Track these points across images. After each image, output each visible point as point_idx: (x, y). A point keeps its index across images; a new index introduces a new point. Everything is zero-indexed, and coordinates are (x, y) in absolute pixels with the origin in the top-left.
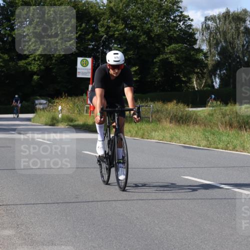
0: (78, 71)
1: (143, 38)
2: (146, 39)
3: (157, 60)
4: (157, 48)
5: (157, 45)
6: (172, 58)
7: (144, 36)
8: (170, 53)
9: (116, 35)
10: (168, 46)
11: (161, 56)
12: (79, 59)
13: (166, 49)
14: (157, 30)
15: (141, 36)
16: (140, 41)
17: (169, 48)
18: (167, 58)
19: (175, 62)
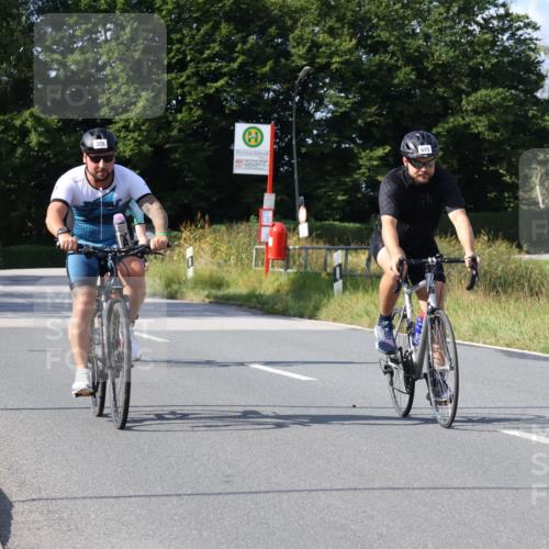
0: (236, 157)
1: (405, 74)
2: (413, 77)
3: (440, 130)
4: (441, 98)
5: (440, 90)
6: (480, 126)
7: (408, 69)
8: (475, 112)
9: (334, 66)
10: (468, 94)
11: (452, 120)
12: (240, 128)
13: (464, 102)
14: (442, 53)
15: (399, 68)
16: (396, 81)
17: (472, 98)
18: (467, 126)
19: (488, 135)
